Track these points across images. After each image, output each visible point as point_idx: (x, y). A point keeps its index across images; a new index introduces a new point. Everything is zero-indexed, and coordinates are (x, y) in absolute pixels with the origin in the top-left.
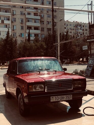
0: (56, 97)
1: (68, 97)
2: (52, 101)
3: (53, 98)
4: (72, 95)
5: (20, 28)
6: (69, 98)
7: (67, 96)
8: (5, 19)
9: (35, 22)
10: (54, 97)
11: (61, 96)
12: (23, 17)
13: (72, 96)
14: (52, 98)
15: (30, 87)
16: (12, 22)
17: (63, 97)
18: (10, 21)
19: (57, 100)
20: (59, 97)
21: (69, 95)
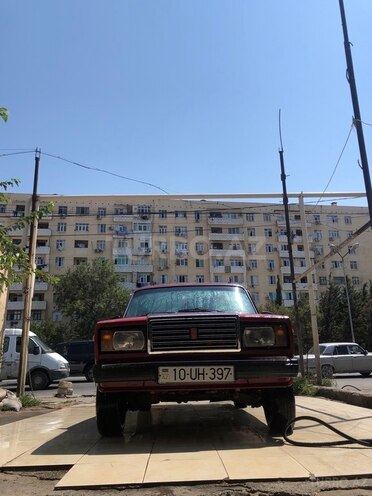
0: (178, 369)
1: (220, 372)
2: (162, 380)
3: (167, 370)
4: (232, 368)
5: (268, 280)
6: (225, 376)
7: (216, 368)
8: (232, 264)
9: (302, 265)
10: (171, 369)
11: (194, 368)
12: (273, 256)
13: (232, 371)
14: (164, 371)
15: (107, 337)
16: (248, 269)
17: (201, 372)
18: (244, 267)
19: (178, 380)
20: (187, 369)
21: (223, 368)
